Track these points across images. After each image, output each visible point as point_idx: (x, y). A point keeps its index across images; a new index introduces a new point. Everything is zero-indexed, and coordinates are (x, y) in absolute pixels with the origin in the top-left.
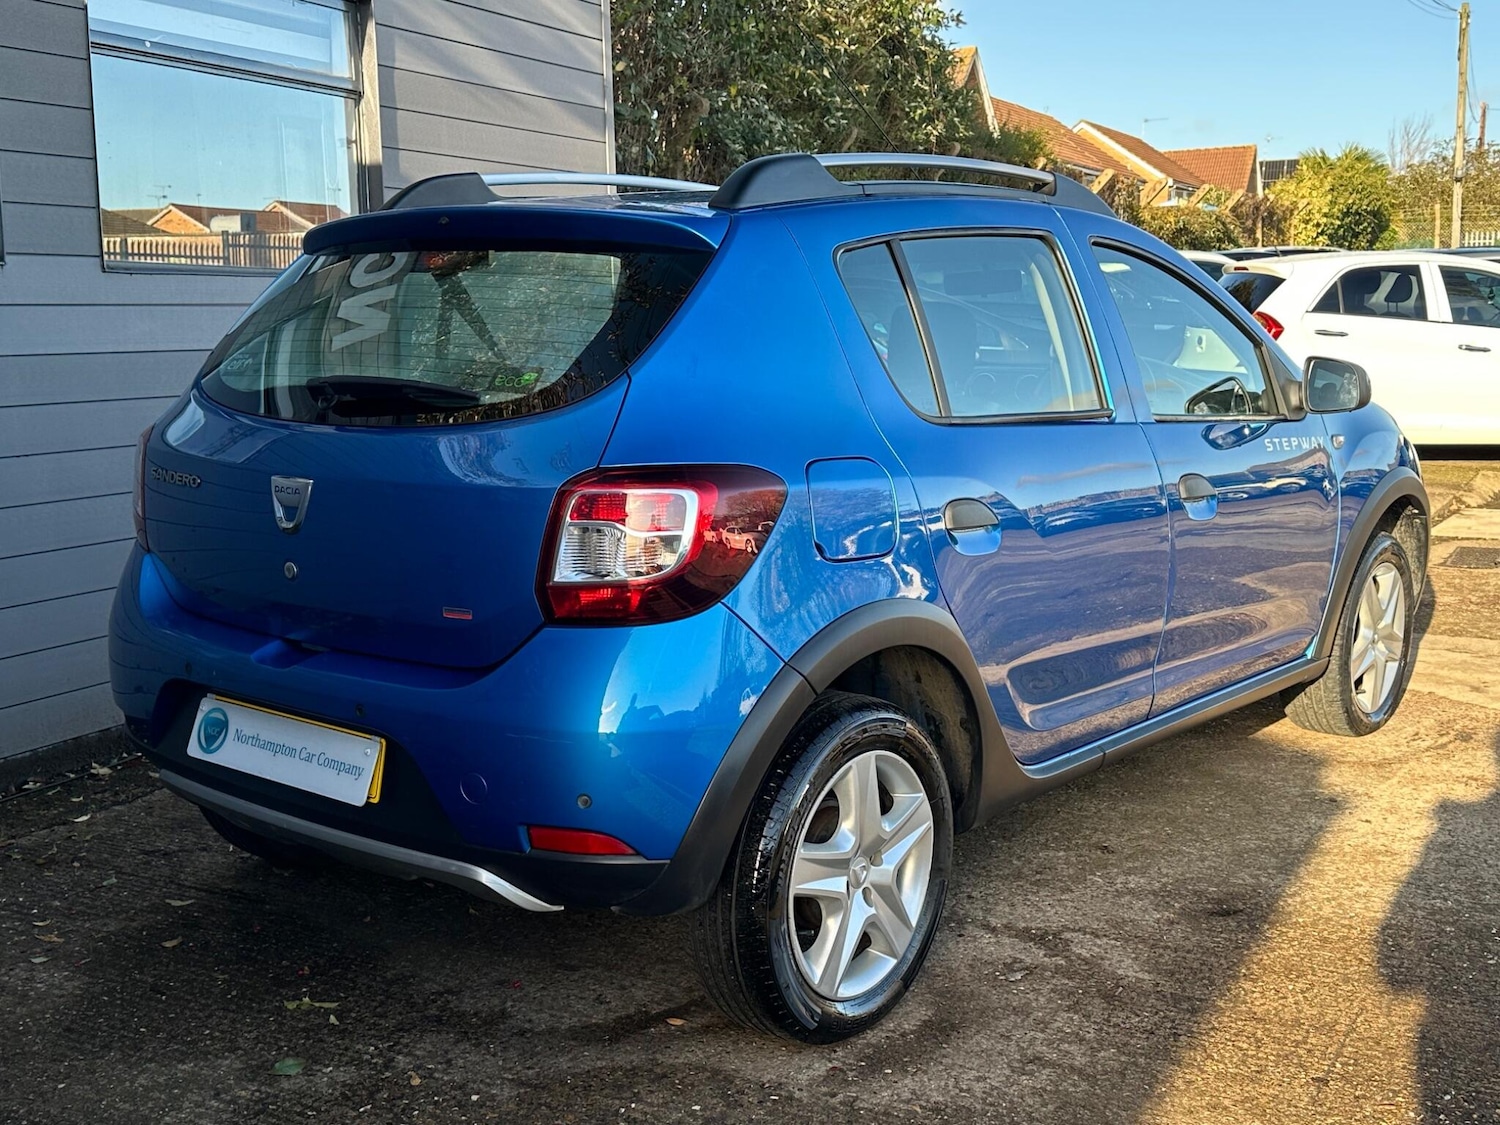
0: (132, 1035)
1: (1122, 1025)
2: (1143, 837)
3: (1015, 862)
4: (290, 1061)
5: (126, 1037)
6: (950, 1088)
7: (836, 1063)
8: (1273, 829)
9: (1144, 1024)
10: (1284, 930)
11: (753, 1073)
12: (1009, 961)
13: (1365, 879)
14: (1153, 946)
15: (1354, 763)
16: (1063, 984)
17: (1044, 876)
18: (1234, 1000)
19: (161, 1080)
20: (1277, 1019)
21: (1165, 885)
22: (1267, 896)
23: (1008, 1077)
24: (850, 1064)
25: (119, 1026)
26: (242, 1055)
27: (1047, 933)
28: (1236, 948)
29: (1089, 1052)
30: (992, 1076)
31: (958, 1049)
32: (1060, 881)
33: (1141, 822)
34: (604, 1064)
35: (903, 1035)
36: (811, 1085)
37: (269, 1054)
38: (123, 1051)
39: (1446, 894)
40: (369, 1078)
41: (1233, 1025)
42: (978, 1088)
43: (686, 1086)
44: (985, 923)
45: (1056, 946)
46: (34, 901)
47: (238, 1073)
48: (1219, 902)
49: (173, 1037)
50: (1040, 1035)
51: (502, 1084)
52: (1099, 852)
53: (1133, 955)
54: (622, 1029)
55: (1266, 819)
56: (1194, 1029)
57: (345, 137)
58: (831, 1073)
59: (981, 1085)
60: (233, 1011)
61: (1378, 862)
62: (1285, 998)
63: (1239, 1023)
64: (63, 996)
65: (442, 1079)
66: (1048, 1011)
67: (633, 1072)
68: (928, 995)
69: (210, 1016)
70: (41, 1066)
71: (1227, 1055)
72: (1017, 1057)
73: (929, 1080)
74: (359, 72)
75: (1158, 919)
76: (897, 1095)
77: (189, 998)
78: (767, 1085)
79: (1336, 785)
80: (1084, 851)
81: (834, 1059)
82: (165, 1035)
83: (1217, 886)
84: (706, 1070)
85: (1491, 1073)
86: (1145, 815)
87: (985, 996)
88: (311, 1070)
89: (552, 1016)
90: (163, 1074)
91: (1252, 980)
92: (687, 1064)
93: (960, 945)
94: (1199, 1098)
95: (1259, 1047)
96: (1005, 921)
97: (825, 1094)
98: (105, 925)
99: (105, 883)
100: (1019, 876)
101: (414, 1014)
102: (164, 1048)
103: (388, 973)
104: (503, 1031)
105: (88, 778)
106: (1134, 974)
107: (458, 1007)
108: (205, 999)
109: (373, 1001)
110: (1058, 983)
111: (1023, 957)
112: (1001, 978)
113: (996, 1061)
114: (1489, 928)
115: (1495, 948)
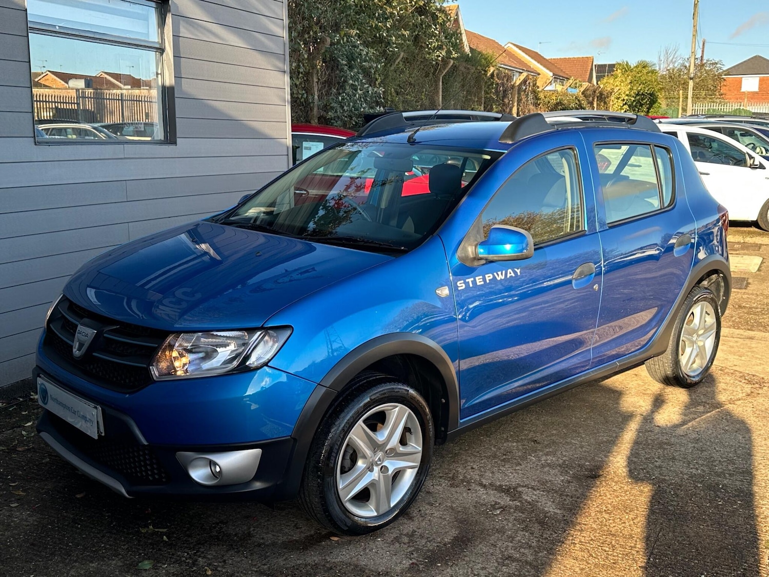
0: (65, 547)
1: (549, 538)
2: (553, 435)
3: (493, 449)
4: (146, 562)
5: (62, 548)
6: (469, 573)
7: (414, 561)
8: (614, 431)
9: (559, 538)
10: (622, 486)
12: (493, 503)
14: (561, 495)
16: (520, 516)
17: (507, 457)
19: (82, 572)
20: (621, 534)
21: (564, 461)
22: (613, 467)
23: (496, 567)
24: (420, 561)
25: (58, 542)
26: (121, 558)
27: (510, 488)
28: (600, 496)
29: (534, 553)
30: (489, 567)
31: (472, 552)
32: (515, 459)
33: (551, 426)
34: (301, 562)
35: (445, 545)
36: (402, 573)
37: (135, 557)
38: (61, 556)
39: (697, 466)
40: (186, 570)
41: (601, 538)
42: (482, 573)
43: (342, 574)
44: (480, 482)
45: (515, 495)
46: (8, 471)
47: (120, 568)
48: (591, 470)
49: (86, 548)
50: (510, 544)
51: (252, 573)
52: (532, 443)
53: (552, 500)
54: (309, 543)
55: (610, 424)
56: (583, 540)
57: (155, 71)
58: (412, 566)
59: (484, 571)
60: (115, 534)
61: (665, 449)
62: (625, 523)
63: (604, 537)
64: (28, 525)
65: (222, 571)
66: (513, 531)
67: (315, 566)
68: (456, 523)
69: (103, 537)
70: (20, 565)
71: (599, 554)
72: (500, 556)
73: (459, 569)
74: (163, 39)
75: (563, 480)
77: (92, 526)
78: (381, 573)
80: (526, 443)
81: (412, 558)
82: (82, 547)
83: (589, 462)
84: (351, 565)
85: (722, 563)
86: (553, 423)
87: (483, 523)
88: (156, 566)
89: (273, 535)
90: (82, 569)
91: (608, 513)
92: (341, 562)
93: (469, 495)
95: (614, 550)
96: (490, 482)
98: (46, 485)
99: (44, 461)
100: (495, 456)
101: (205, 535)
102: (82, 554)
103: (191, 512)
104: (250, 544)
105: (29, 401)
106: (553, 510)
107: (226, 531)
108: (100, 527)
109: (184, 528)
110: (517, 515)
111: (500, 501)
112: (490, 513)
113: (490, 558)
114: (718, 485)
115: (721, 496)
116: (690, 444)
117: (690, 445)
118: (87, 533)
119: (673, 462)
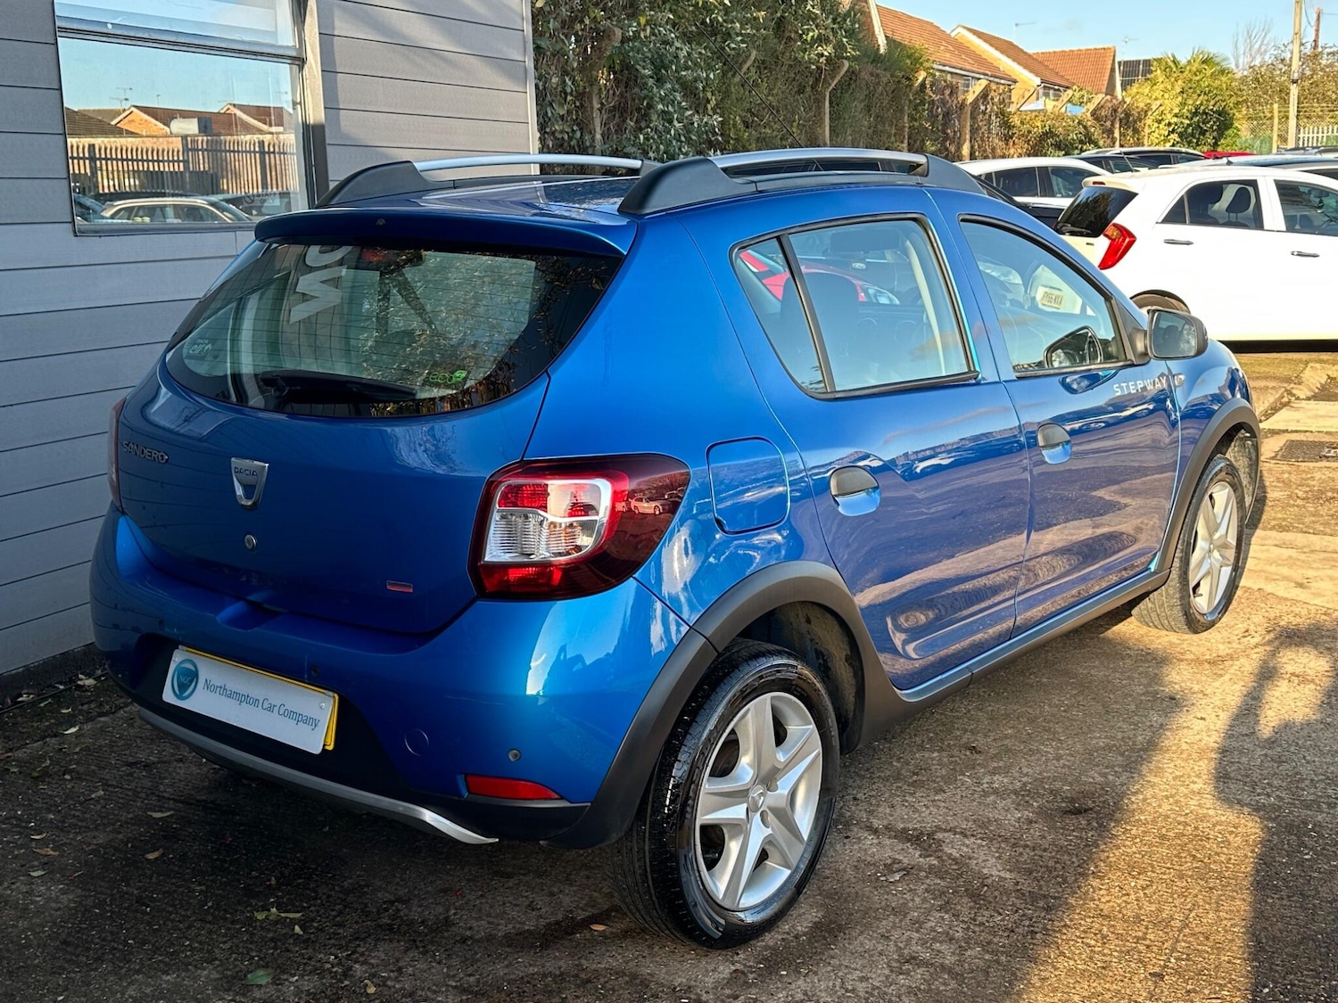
0: (121, 947)
1: (987, 924)
2: (1006, 737)
3: (895, 764)
4: (261, 972)
5: (115, 949)
6: (838, 988)
7: (738, 966)
8: (1120, 728)
9: (1006, 923)
10: (1128, 828)
11: (667, 977)
12: (889, 861)
13: (1198, 776)
14: (1014, 845)
15: (1192, 661)
16: (935, 884)
17: (920, 777)
18: (1083, 897)
19: (149, 991)
20: (1120, 915)
21: (1025, 784)
22: (1114, 794)
23: (887, 977)
24: (751, 967)
25: (109, 938)
26: (218, 966)
27: (922, 833)
28: (1086, 846)
29: (958, 951)
30: (874, 976)
31: (844, 949)
32: (934, 782)
33: (1004, 722)
34: (536, 970)
35: (797, 937)
36: (716, 988)
37: (242, 964)
38: (113, 963)
39: (1269, 790)
40: (330, 986)
41: (1083, 922)
42: (861, 987)
43: (607, 991)
44: (869, 825)
45: (930, 846)
46: (31, 814)
47: (215, 983)
48: (1072, 800)
49: (157, 949)
50: (916, 935)
51: (447, 991)
52: (968, 753)
53: (997, 855)
54: (552, 935)
55: (1114, 717)
56: (1049, 927)
57: (291, 97)
58: (734, 975)
59: (864, 985)
60: (210, 922)
62: (1128, 894)
63: (1088, 920)
64: (59, 909)
65: (394, 987)
66: (922, 911)
67: (561, 977)
68: (819, 897)
69: (189, 928)
70: (42, 979)
71: (1077, 952)
72: (895, 957)
73: (819, 981)
74: (301, 41)
75: (1019, 818)
76: (791, 996)
77: (171, 909)
78: (678, 989)
79: (1175, 683)
80: (956, 752)
81: (736, 962)
82: (150, 947)
83: (1071, 784)
84: (625, 974)
85: (1304, 967)
86: (1008, 715)
87: (868, 898)
88: (279, 979)
89: (489, 923)
90: (148, 985)
91: (1100, 877)
92: (608, 969)
93: (847, 847)
94: (1052, 995)
95: (1105, 943)
96: (885, 823)
97: (728, 997)
98: (94, 837)
99: (93, 796)
100: (898, 777)
101: (369, 923)
102: (150, 959)
103: (345, 883)
104: (447, 938)
105: (75, 689)
106: (998, 873)
107: (407, 916)
108: (185, 910)
109: (333, 910)
110: (932, 883)
111: (901, 858)
112: (882, 879)
113: (877, 961)
114: (1305, 823)
115: (1310, 843)
116: (1259, 750)
117: (1259, 752)
118: (161, 922)
119: (1225, 783)
